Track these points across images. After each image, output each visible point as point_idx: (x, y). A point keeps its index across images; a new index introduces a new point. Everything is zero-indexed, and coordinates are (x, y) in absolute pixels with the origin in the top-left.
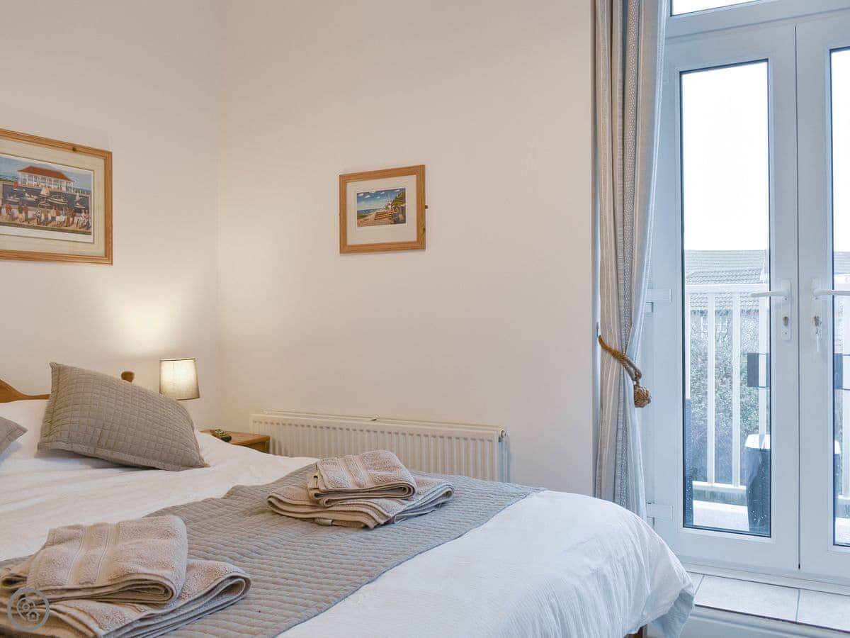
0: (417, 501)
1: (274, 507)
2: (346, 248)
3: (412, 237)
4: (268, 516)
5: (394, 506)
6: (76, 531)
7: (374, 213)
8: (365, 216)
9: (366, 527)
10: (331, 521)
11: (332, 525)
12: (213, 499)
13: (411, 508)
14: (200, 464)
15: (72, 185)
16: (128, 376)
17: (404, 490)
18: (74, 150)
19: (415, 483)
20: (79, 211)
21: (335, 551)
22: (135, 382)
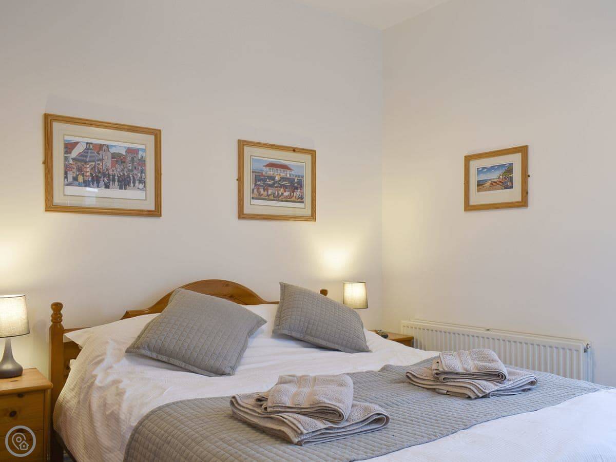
0: (507, 385)
1: (410, 379)
2: (468, 207)
3: (518, 198)
4: (406, 384)
5: (490, 386)
6: (293, 378)
7: (490, 182)
8: (483, 184)
9: (469, 398)
10: (446, 391)
11: (447, 394)
12: (372, 371)
13: (503, 388)
14: (367, 350)
15: (292, 173)
16: (324, 292)
17: (498, 376)
18: (294, 151)
19: (507, 373)
20: (297, 188)
21: (445, 409)
22: (328, 296)
